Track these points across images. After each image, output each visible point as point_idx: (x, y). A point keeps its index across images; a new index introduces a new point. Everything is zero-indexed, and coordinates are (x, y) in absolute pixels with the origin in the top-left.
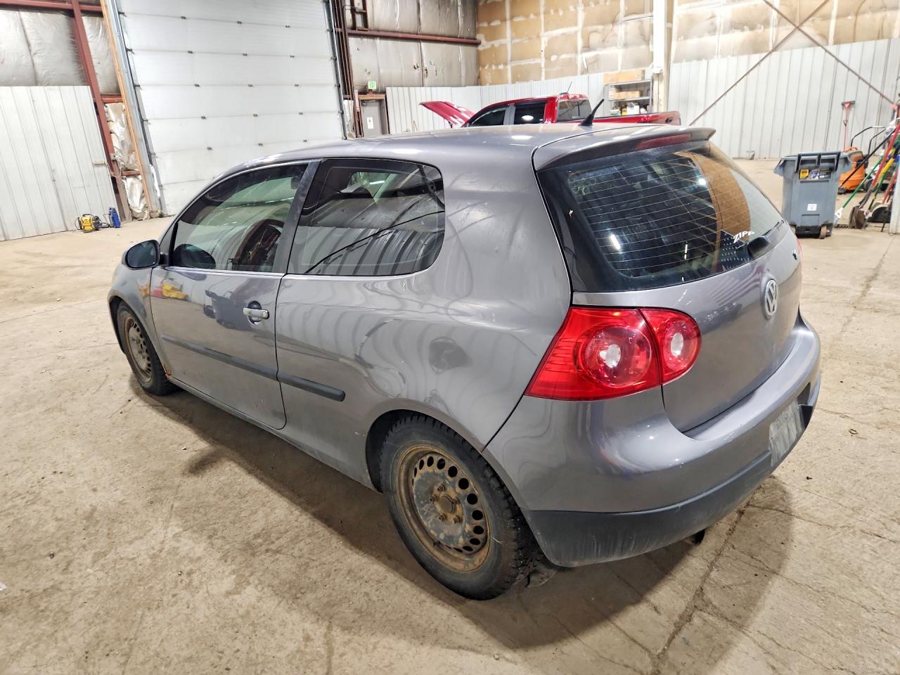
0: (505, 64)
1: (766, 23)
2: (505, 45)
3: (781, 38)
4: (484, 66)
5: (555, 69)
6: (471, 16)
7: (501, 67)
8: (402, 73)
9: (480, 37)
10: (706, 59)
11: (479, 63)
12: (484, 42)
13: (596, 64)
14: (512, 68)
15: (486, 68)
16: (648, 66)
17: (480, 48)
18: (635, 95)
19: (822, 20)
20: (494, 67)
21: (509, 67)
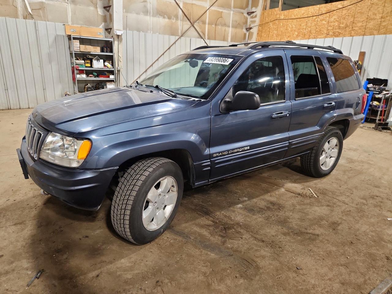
1: (177, 17)
3: (185, 29)
10: (143, 32)
18: (96, 50)
19: (202, 24)
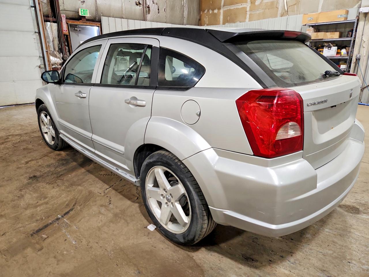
0: (219, 9)
4: (204, 11)
5: (258, 12)
7: (216, 11)
8: (122, 7)
13: (295, 6)
14: (225, 12)
15: (205, 12)
16: (352, 7)
18: (335, 36)
20: (211, 12)
21: (222, 11)
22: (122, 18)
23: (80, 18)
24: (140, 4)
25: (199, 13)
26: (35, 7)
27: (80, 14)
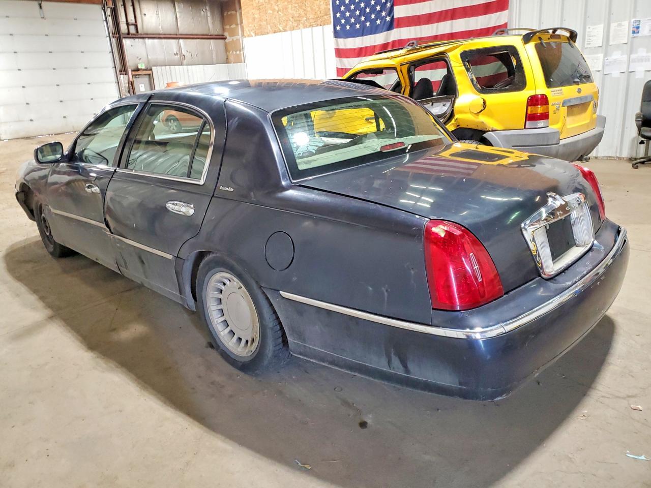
0: (240, 51)
2: (239, 40)
4: (229, 52)
6: (219, 22)
7: (238, 52)
8: (165, 58)
9: (226, 34)
11: (227, 50)
12: (228, 37)
15: (231, 53)
17: (227, 41)
20: (234, 53)
21: (242, 52)
22: (166, 66)
23: (138, 70)
24: (177, 54)
25: (226, 53)
26: (115, 67)
27: (139, 68)
